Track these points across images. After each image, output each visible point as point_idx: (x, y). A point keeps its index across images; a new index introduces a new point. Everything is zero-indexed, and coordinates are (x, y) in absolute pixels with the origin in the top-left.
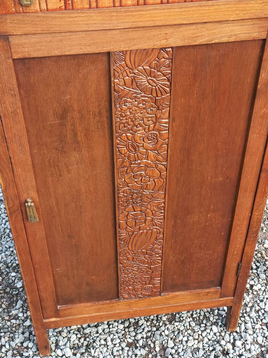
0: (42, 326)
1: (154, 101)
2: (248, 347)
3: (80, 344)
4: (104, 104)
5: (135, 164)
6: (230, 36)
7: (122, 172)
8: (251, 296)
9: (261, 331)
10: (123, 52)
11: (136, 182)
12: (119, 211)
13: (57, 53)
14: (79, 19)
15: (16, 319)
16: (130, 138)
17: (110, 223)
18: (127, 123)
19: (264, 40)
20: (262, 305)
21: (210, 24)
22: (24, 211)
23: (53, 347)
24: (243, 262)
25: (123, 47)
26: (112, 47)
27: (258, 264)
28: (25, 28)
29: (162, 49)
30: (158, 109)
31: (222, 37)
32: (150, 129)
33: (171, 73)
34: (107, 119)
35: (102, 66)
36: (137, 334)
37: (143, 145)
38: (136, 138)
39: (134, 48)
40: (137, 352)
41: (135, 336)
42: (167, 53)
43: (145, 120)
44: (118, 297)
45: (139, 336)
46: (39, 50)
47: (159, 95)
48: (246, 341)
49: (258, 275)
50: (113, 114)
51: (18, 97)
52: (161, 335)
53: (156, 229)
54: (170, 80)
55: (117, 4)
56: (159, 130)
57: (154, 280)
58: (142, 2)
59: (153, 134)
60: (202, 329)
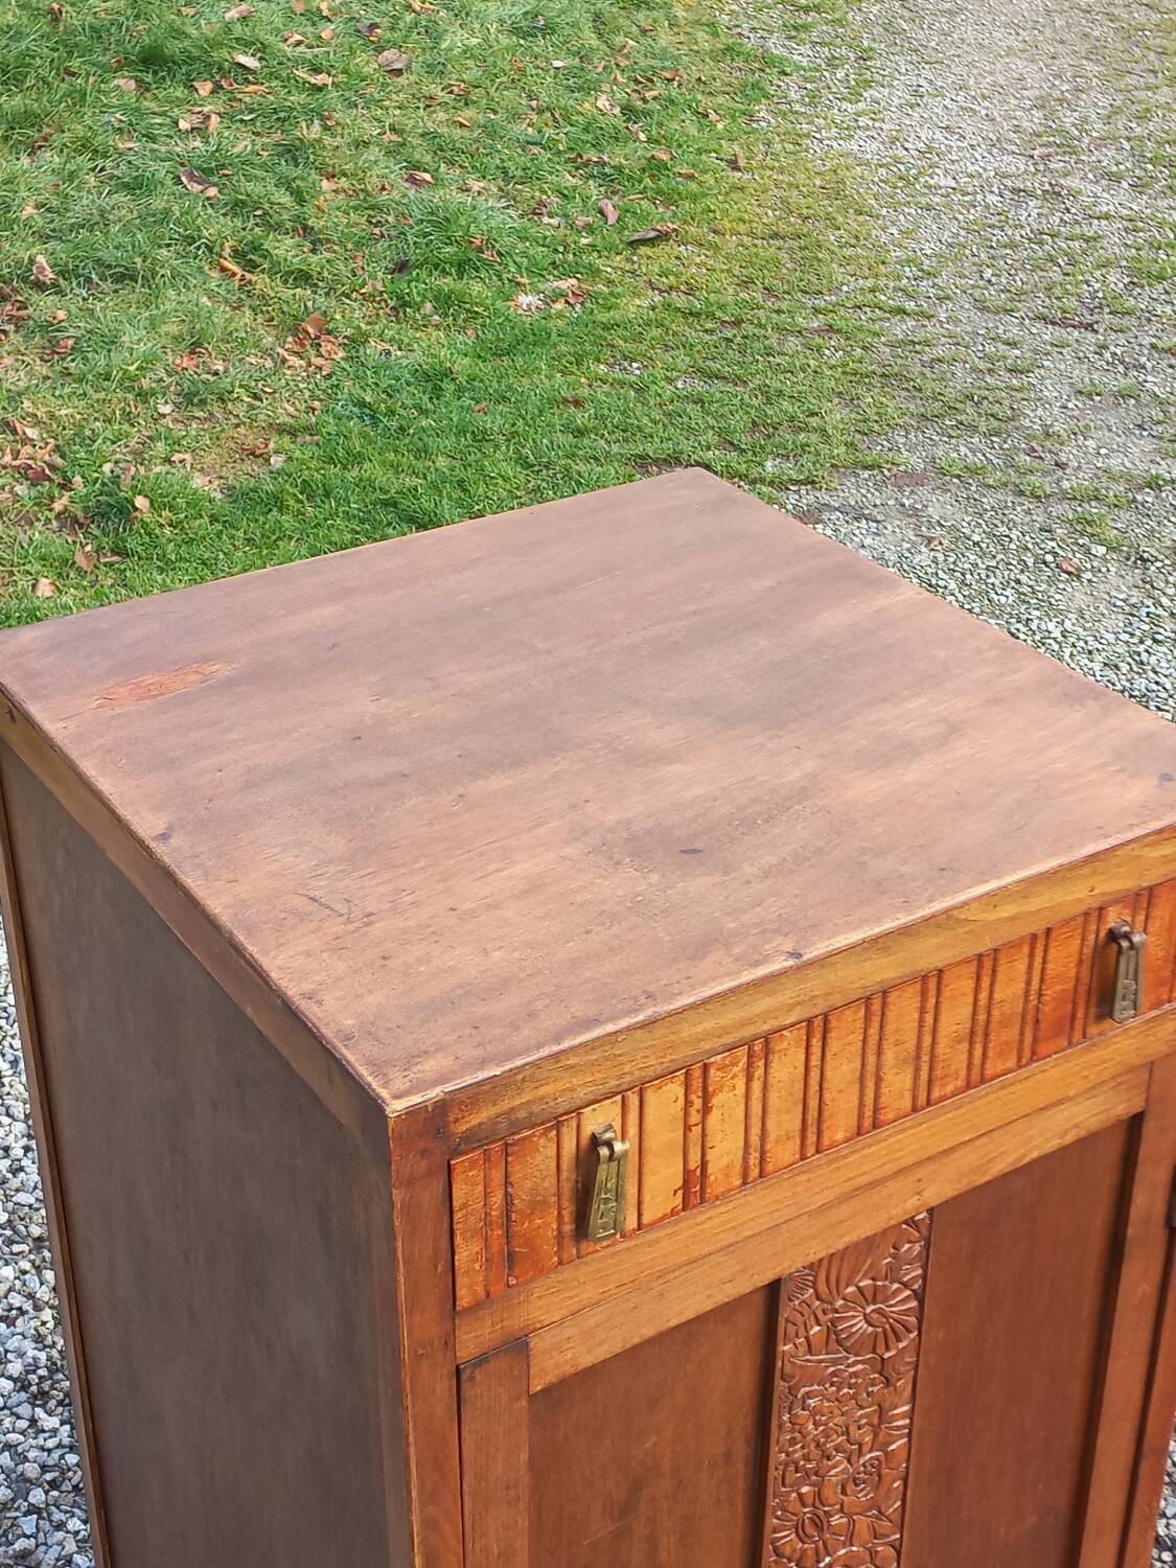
1: (880, 1366)
4: (744, 1423)
6: (1066, 1132)
10: (811, 1265)
13: (648, 1332)
14: (716, 1221)
16: (809, 1500)
18: (805, 1456)
19: (1138, 1118)
25: (814, 1252)
26: (786, 1264)
28: (576, 1296)
29: (905, 1222)
30: (888, 1384)
31: (1046, 1142)
32: (864, 1450)
33: (924, 1275)
34: (746, 1465)
37: (842, 1505)
38: (824, 1493)
39: (840, 1245)
43: (852, 1428)
46: (602, 1342)
47: (893, 1347)
50: (771, 1445)
51: (523, 1503)
54: (920, 1296)
55: (811, 1150)
56: (886, 1445)
58: (869, 1123)
59: (870, 1462)
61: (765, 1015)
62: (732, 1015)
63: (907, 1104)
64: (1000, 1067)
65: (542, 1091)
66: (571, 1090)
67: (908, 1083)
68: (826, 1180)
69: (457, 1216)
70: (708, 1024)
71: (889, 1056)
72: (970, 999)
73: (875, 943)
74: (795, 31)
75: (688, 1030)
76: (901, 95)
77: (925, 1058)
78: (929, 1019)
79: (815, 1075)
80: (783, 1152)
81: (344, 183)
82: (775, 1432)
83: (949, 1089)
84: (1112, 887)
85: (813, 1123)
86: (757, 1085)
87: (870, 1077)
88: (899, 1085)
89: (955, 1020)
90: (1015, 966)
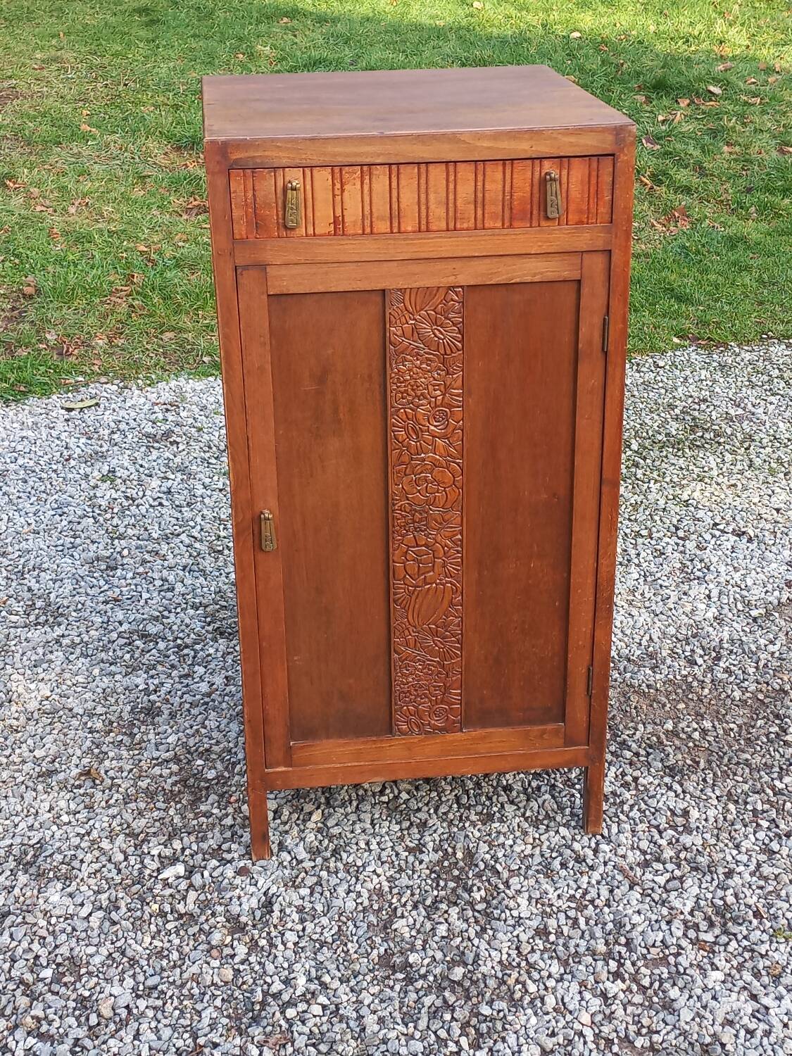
0: (262, 780)
1: (442, 360)
2: (621, 851)
4: (375, 364)
5: (417, 459)
6: (535, 275)
7: (399, 472)
8: (634, 792)
9: (647, 834)
10: (400, 290)
11: (419, 491)
12: (393, 543)
13: (321, 289)
14: (350, 247)
15: (207, 818)
16: (410, 417)
18: (406, 391)
19: (579, 281)
20: (653, 802)
21: (508, 258)
22: (256, 532)
23: (275, 848)
24: (595, 664)
25: (403, 284)
26: (388, 284)
27: (651, 751)
28: (286, 256)
29: (449, 288)
30: (448, 373)
31: (525, 275)
32: (438, 403)
33: (463, 322)
35: (374, 310)
36: (422, 836)
37: (428, 429)
38: (418, 416)
39: (415, 285)
41: (419, 840)
42: (456, 293)
43: (431, 388)
44: (390, 731)
45: (428, 839)
46: (300, 284)
47: (448, 352)
48: (619, 846)
49: (649, 764)
50: (388, 377)
51: (268, 347)
52: (467, 836)
53: (450, 583)
54: (461, 333)
55: (395, 230)
56: (450, 406)
57: (450, 693)
58: (424, 228)
59: (442, 412)
60: (541, 831)
61: (367, 154)
62: (351, 149)
63: (444, 226)
64: (492, 225)
65: (266, 153)
66: (280, 157)
67: (443, 215)
68: (404, 247)
69: (233, 195)
70: (339, 149)
71: (432, 197)
72: (472, 182)
73: (419, 138)
75: (330, 149)
77: (451, 205)
78: (451, 186)
79: (395, 193)
80: (382, 226)
81: (737, 149)
82: (389, 371)
83: (465, 226)
84: (543, 148)
85: (395, 215)
86: (366, 188)
87: (423, 204)
88: (437, 212)
89: (465, 190)
90: (495, 175)
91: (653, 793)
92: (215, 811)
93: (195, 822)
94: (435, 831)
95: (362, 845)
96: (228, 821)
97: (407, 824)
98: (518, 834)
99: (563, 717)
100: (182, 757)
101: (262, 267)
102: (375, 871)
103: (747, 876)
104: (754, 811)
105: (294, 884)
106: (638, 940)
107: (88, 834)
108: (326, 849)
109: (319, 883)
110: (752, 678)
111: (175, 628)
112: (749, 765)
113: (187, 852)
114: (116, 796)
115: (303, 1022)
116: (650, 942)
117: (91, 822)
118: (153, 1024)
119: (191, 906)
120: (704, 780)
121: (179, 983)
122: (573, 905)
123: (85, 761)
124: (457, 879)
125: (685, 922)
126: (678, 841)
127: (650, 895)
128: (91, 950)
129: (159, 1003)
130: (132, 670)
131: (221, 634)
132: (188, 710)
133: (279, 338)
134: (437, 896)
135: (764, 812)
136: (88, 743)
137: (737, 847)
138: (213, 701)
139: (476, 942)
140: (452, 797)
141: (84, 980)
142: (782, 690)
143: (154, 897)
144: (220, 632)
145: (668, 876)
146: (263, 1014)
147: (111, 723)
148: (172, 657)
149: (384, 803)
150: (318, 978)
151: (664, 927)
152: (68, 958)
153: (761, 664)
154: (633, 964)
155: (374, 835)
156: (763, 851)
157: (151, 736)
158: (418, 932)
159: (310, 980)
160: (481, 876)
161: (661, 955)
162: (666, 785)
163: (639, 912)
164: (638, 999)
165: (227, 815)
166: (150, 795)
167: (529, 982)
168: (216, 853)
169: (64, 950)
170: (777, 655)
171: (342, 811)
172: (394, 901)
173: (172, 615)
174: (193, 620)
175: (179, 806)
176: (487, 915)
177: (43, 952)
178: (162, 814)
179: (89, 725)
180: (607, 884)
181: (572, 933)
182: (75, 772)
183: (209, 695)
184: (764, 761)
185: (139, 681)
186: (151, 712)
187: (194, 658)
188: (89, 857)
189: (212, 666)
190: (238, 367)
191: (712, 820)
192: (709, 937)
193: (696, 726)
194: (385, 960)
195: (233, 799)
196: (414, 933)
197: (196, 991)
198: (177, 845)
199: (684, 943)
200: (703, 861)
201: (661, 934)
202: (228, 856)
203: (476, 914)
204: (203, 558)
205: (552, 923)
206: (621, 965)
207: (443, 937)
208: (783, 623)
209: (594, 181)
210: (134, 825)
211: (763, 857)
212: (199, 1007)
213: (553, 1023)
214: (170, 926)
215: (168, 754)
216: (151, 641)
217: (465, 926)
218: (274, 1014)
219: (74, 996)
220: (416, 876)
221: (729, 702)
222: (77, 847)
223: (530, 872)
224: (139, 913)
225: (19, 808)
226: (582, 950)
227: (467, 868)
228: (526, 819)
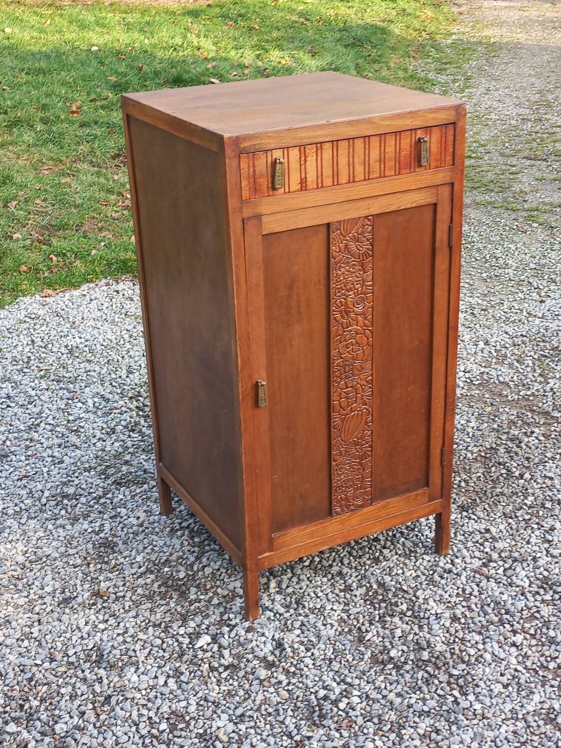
0: (257, 565)
1: (361, 265)
2: (467, 561)
3: (287, 603)
4: (323, 272)
5: (347, 331)
6: (412, 203)
7: (336, 341)
9: (475, 547)
10: (338, 222)
11: (348, 352)
12: (333, 389)
13: (294, 227)
14: (309, 197)
15: (199, 602)
16: (343, 304)
17: (324, 407)
18: (341, 288)
19: (435, 205)
20: (465, 529)
24: (446, 445)
25: (340, 218)
26: (331, 219)
28: (273, 208)
29: (365, 217)
31: (407, 203)
32: (359, 292)
33: (373, 238)
35: (322, 236)
37: (353, 310)
38: (348, 303)
39: (347, 218)
40: (355, 592)
41: (344, 583)
42: (369, 220)
43: (355, 283)
44: (331, 514)
45: (349, 582)
46: (281, 225)
47: (365, 259)
48: (464, 558)
50: (331, 280)
51: (262, 270)
52: (372, 574)
53: (366, 408)
54: (372, 245)
55: (336, 183)
56: (366, 293)
57: (366, 481)
58: (352, 180)
59: (361, 297)
60: (414, 560)
61: (320, 136)
62: (311, 134)
63: (362, 177)
64: (390, 174)
66: (270, 143)
67: (363, 170)
68: (341, 194)
69: (242, 171)
70: (304, 135)
71: (356, 160)
72: (378, 148)
73: (350, 123)
74: (440, 71)
75: (299, 135)
76: (482, 90)
77: (367, 164)
78: (367, 151)
79: (335, 159)
80: (328, 182)
82: (331, 276)
83: (375, 176)
84: (417, 123)
85: (336, 174)
86: (319, 158)
87: (351, 165)
88: (359, 170)
89: (375, 154)
90: (391, 141)
91: (461, 523)
92: (202, 597)
93: (192, 608)
94: (351, 575)
95: (313, 595)
96: (215, 601)
97: (330, 576)
98: (402, 565)
99: (427, 484)
100: (153, 569)
101: (258, 217)
102: (332, 609)
103: (545, 558)
104: (524, 520)
105: (286, 628)
106: (512, 609)
107: (126, 632)
108: (291, 602)
109: (303, 624)
110: (472, 444)
111: (83, 486)
112: (504, 495)
113: (204, 627)
114: (127, 604)
115: (353, 709)
116: (520, 609)
117: (122, 624)
118: (259, 737)
119: (231, 660)
120: (485, 509)
121: (255, 708)
122: (462, 599)
123: (86, 586)
124: (383, 601)
125: (530, 592)
126: (495, 548)
127: (500, 582)
128: (184, 704)
129: (252, 724)
130: (75, 520)
131: (119, 484)
132: (134, 538)
133: (268, 263)
134: (379, 614)
135: (530, 520)
136: (80, 575)
137: (528, 543)
138: (147, 528)
139: (421, 634)
140: (345, 553)
141: (193, 723)
142: (492, 448)
143: (202, 660)
144: (118, 483)
145: (502, 569)
146: (324, 711)
147: (85, 558)
148: (96, 506)
149: (307, 566)
150: (343, 681)
151: (522, 598)
152: (171, 714)
153: (471, 435)
154: (518, 623)
155: (316, 587)
156: (543, 542)
157: (122, 560)
158: (383, 638)
159: (338, 684)
160: (397, 596)
161: (530, 614)
162: (466, 516)
163: (502, 593)
164: (534, 642)
165: (211, 598)
166: (150, 598)
167: (468, 649)
168: (221, 623)
169: (165, 708)
170: (475, 428)
171: (284, 577)
172: (355, 623)
173: (74, 479)
174: (92, 480)
175: (174, 600)
176: (416, 617)
177: (152, 714)
178: (167, 608)
179: (71, 563)
180: (472, 582)
181: (472, 615)
182: (87, 595)
183: (141, 525)
184: (511, 491)
185: (86, 526)
186: (108, 545)
187: (112, 503)
188: (138, 647)
189: (129, 505)
190: (243, 285)
191: (505, 531)
192: (548, 597)
193: (459, 479)
194: (374, 660)
195: (208, 587)
196: (381, 639)
197: (270, 710)
198: (192, 624)
199: (538, 604)
200: (516, 555)
201: (523, 603)
202: (233, 623)
203: (410, 618)
204: (67, 437)
205: (458, 612)
206: (512, 626)
207: (400, 637)
208: (467, 409)
209: (443, 141)
210: (152, 618)
211: (546, 545)
212: (281, 718)
213: (499, 669)
214: (224, 675)
215: (142, 569)
216: (72, 499)
217: (409, 627)
218: (331, 709)
219: (194, 735)
220: (358, 606)
221: (466, 461)
222: (125, 642)
223: (424, 586)
224: (199, 673)
225: (63, 628)
226: (484, 623)
227: (385, 593)
228: (400, 555)
